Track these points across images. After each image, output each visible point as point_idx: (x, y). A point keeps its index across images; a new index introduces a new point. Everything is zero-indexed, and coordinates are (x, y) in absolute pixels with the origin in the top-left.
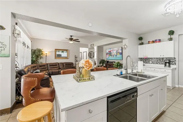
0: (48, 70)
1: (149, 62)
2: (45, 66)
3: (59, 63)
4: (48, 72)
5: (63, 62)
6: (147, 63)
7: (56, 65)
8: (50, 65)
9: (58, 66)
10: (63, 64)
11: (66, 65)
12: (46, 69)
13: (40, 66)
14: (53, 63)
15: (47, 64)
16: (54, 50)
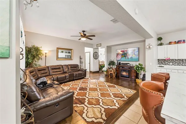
0: (50, 75)
1: (169, 64)
2: (45, 70)
3: (62, 66)
4: (52, 78)
5: (67, 64)
6: (166, 65)
7: (59, 68)
8: (52, 68)
9: (62, 69)
10: (67, 66)
11: (71, 67)
12: (47, 74)
13: (39, 71)
14: (55, 66)
15: (48, 67)
16: (56, 49)
